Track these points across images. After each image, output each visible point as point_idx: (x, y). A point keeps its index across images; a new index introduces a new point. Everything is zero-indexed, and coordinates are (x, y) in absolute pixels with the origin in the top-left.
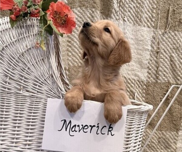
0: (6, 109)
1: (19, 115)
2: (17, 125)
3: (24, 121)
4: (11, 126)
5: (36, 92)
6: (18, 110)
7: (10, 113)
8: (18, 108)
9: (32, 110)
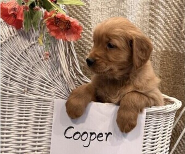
1: (24, 122)
3: (30, 128)
4: (15, 134)
5: (44, 94)
7: (13, 120)
8: (23, 113)
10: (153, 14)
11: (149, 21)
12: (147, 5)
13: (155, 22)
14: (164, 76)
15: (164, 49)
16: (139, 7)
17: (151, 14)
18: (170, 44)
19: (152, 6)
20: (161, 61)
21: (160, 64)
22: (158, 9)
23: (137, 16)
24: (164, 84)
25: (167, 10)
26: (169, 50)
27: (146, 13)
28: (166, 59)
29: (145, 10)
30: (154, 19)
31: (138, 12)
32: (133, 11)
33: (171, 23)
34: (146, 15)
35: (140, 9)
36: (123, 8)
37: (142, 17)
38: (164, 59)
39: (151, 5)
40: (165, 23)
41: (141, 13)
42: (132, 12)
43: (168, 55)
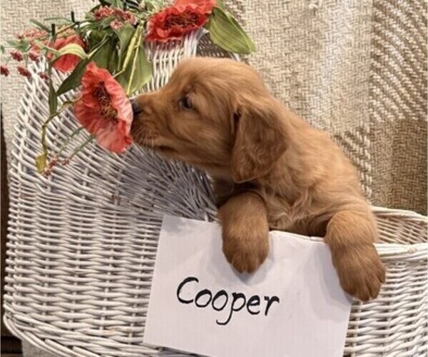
0: (83, 245)
2: (108, 284)
6: (108, 249)
9: (140, 249)
10: (379, 42)
11: (369, 57)
12: (366, 23)
13: (383, 57)
14: (402, 174)
15: (401, 117)
16: (350, 27)
17: (374, 42)
18: (414, 106)
19: (378, 25)
20: (395, 141)
21: (392, 149)
22: (390, 31)
23: (344, 45)
24: (401, 192)
25: (410, 32)
26: (414, 118)
27: (364, 39)
28: (406, 138)
29: (361, 32)
30: (381, 52)
31: (347, 36)
32: (335, 35)
33: (418, 61)
34: (363, 43)
35: (352, 30)
36: (313, 29)
37: (355, 47)
38: (402, 137)
39: (374, 23)
40: (405, 60)
41: (353, 40)
42: (333, 38)
43: (410, 130)
